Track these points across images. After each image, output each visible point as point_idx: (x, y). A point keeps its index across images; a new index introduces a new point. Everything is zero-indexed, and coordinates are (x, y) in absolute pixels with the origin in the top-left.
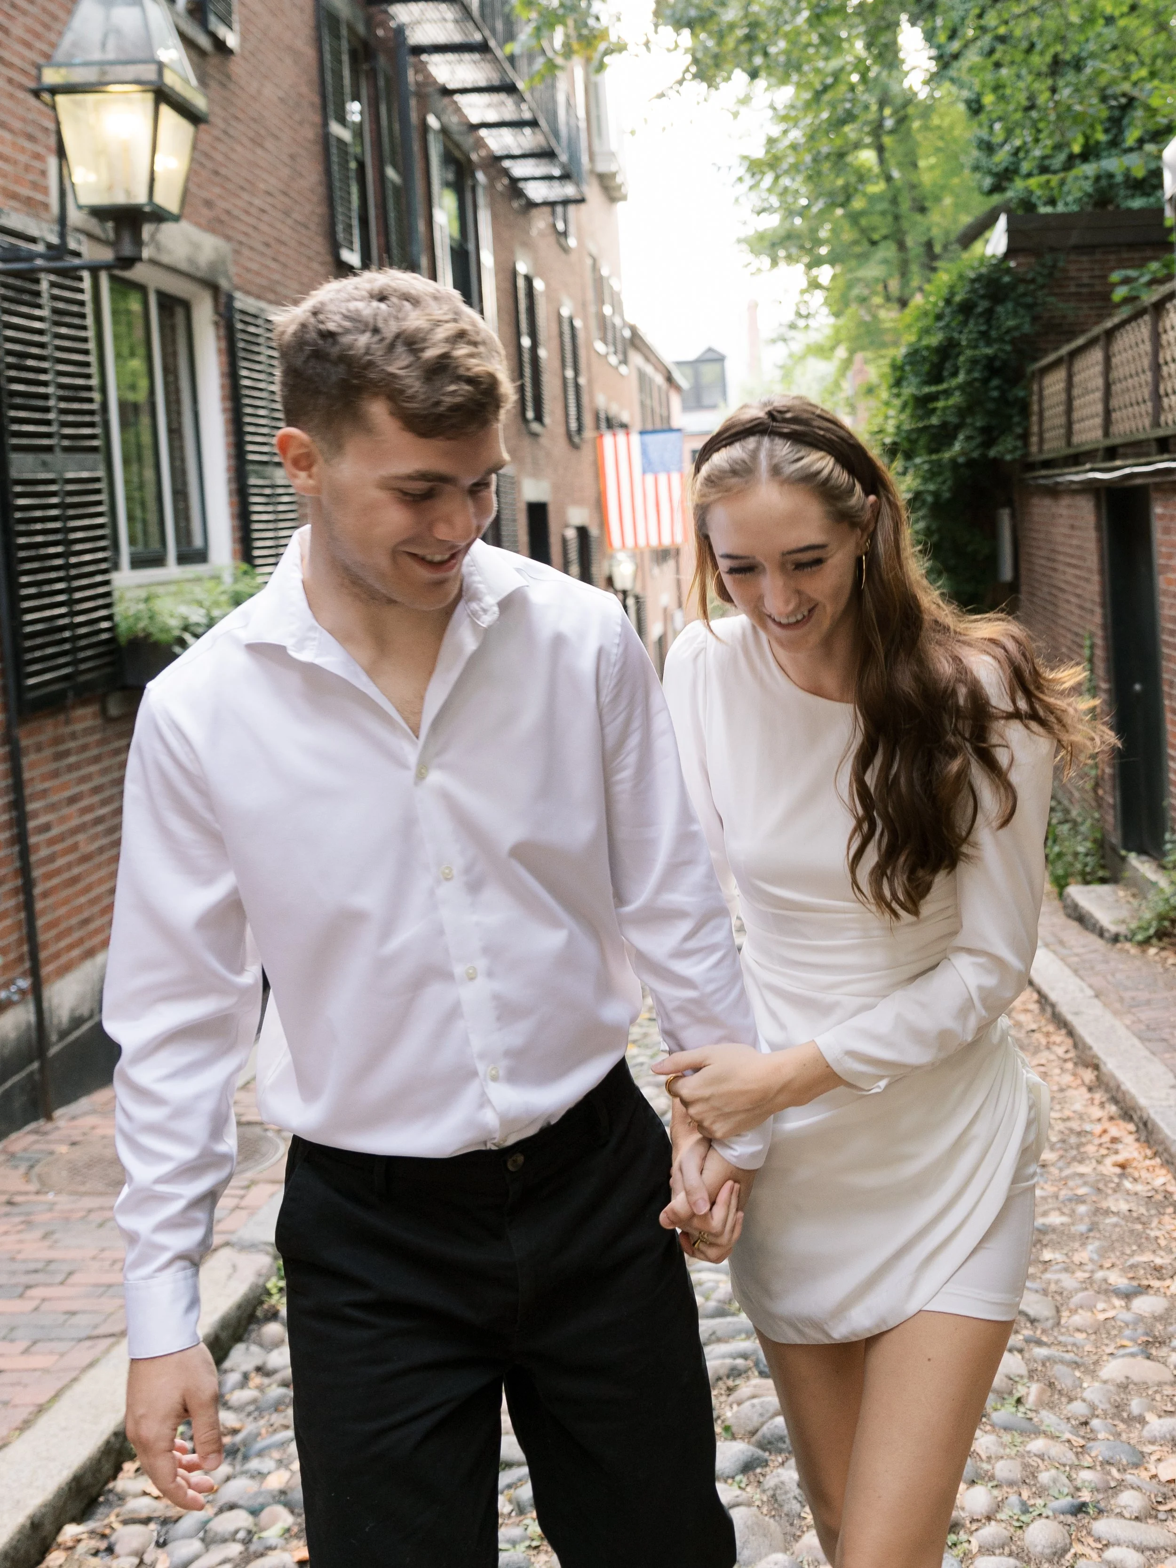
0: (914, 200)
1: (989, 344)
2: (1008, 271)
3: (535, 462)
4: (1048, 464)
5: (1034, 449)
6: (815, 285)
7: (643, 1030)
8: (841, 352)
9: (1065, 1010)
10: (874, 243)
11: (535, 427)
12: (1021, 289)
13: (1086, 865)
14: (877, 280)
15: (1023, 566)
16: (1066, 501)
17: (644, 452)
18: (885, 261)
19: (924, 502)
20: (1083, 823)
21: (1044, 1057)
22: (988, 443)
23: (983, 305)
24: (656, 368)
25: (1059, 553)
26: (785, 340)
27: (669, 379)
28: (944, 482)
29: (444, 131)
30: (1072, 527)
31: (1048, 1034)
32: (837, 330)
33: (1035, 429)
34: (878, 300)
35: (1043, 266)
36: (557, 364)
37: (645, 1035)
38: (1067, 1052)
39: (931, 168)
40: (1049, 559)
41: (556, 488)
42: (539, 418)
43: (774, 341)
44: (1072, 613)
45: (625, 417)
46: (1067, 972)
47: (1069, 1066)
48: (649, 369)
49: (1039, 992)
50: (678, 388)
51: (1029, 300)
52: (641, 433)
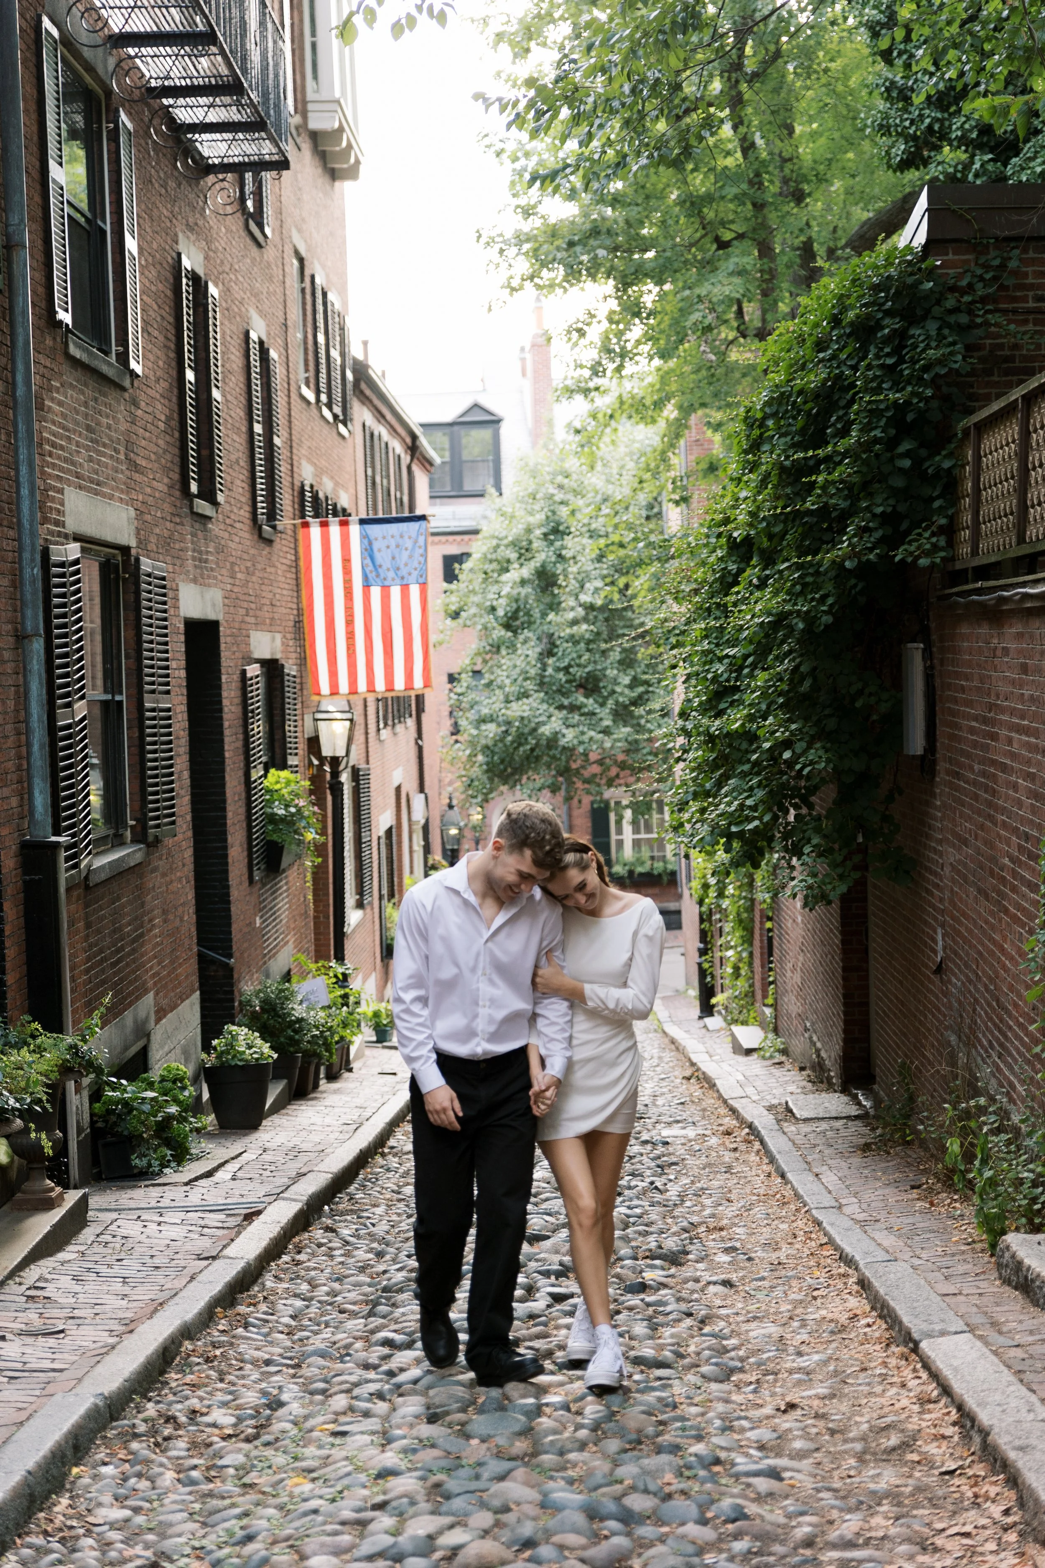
0: (785, 181)
1: (897, 386)
2: (931, 273)
3: (201, 561)
4: (984, 572)
5: (965, 550)
6: (634, 310)
7: (324, 1452)
8: (670, 412)
9: (1003, 1440)
10: (723, 245)
11: (202, 506)
12: (950, 302)
13: (1034, 1200)
14: (729, 301)
15: (941, 730)
16: (1014, 628)
17: (369, 551)
18: (741, 272)
19: (791, 629)
20: (1030, 1134)
21: (970, 1519)
22: (893, 541)
23: (891, 324)
24: (393, 430)
25: (1002, 710)
26: (586, 392)
27: (413, 448)
28: (823, 598)
29: (67, 42)
30: (1024, 669)
31: (976, 1481)
32: (664, 377)
33: (967, 518)
34: (727, 333)
35: (986, 267)
36: (239, 413)
37: (326, 1461)
38: (1007, 1512)
39: (814, 136)
40: (985, 721)
41: (231, 600)
42: (209, 495)
43: (570, 392)
44: (1020, 804)
45: (344, 501)
46: (1007, 1376)
47: (1012, 1537)
48: (382, 430)
49: (960, 1408)
50: (426, 463)
51: (964, 319)
52: (362, 522)
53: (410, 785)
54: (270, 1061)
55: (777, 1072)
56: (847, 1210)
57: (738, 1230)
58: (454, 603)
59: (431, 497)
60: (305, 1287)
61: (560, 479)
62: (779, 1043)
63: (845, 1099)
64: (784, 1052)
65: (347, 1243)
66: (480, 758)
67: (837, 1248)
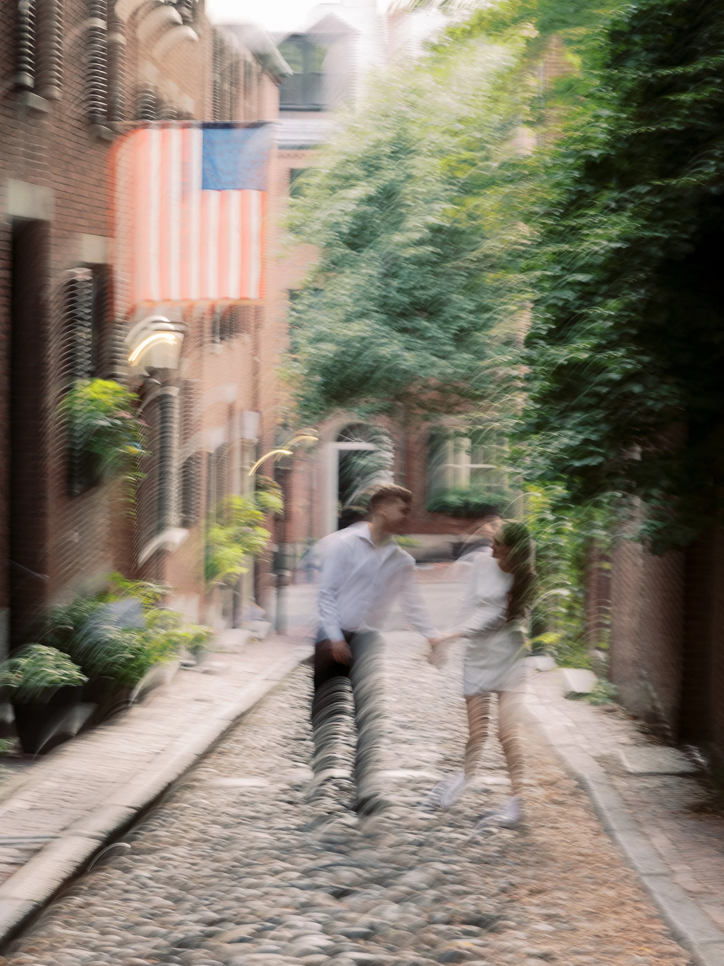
3: (33, 157)
11: (36, 101)
17: (210, 156)
41: (63, 201)
50: (278, 74)
52: (206, 126)
53: (242, 403)
54: (80, 684)
55: (606, 719)
56: (679, 879)
57: (560, 894)
58: (297, 216)
59: (281, 109)
60: (93, 934)
61: (413, 97)
62: (612, 688)
63: (679, 754)
64: (614, 699)
65: (144, 886)
66: (318, 378)
67: (667, 922)
